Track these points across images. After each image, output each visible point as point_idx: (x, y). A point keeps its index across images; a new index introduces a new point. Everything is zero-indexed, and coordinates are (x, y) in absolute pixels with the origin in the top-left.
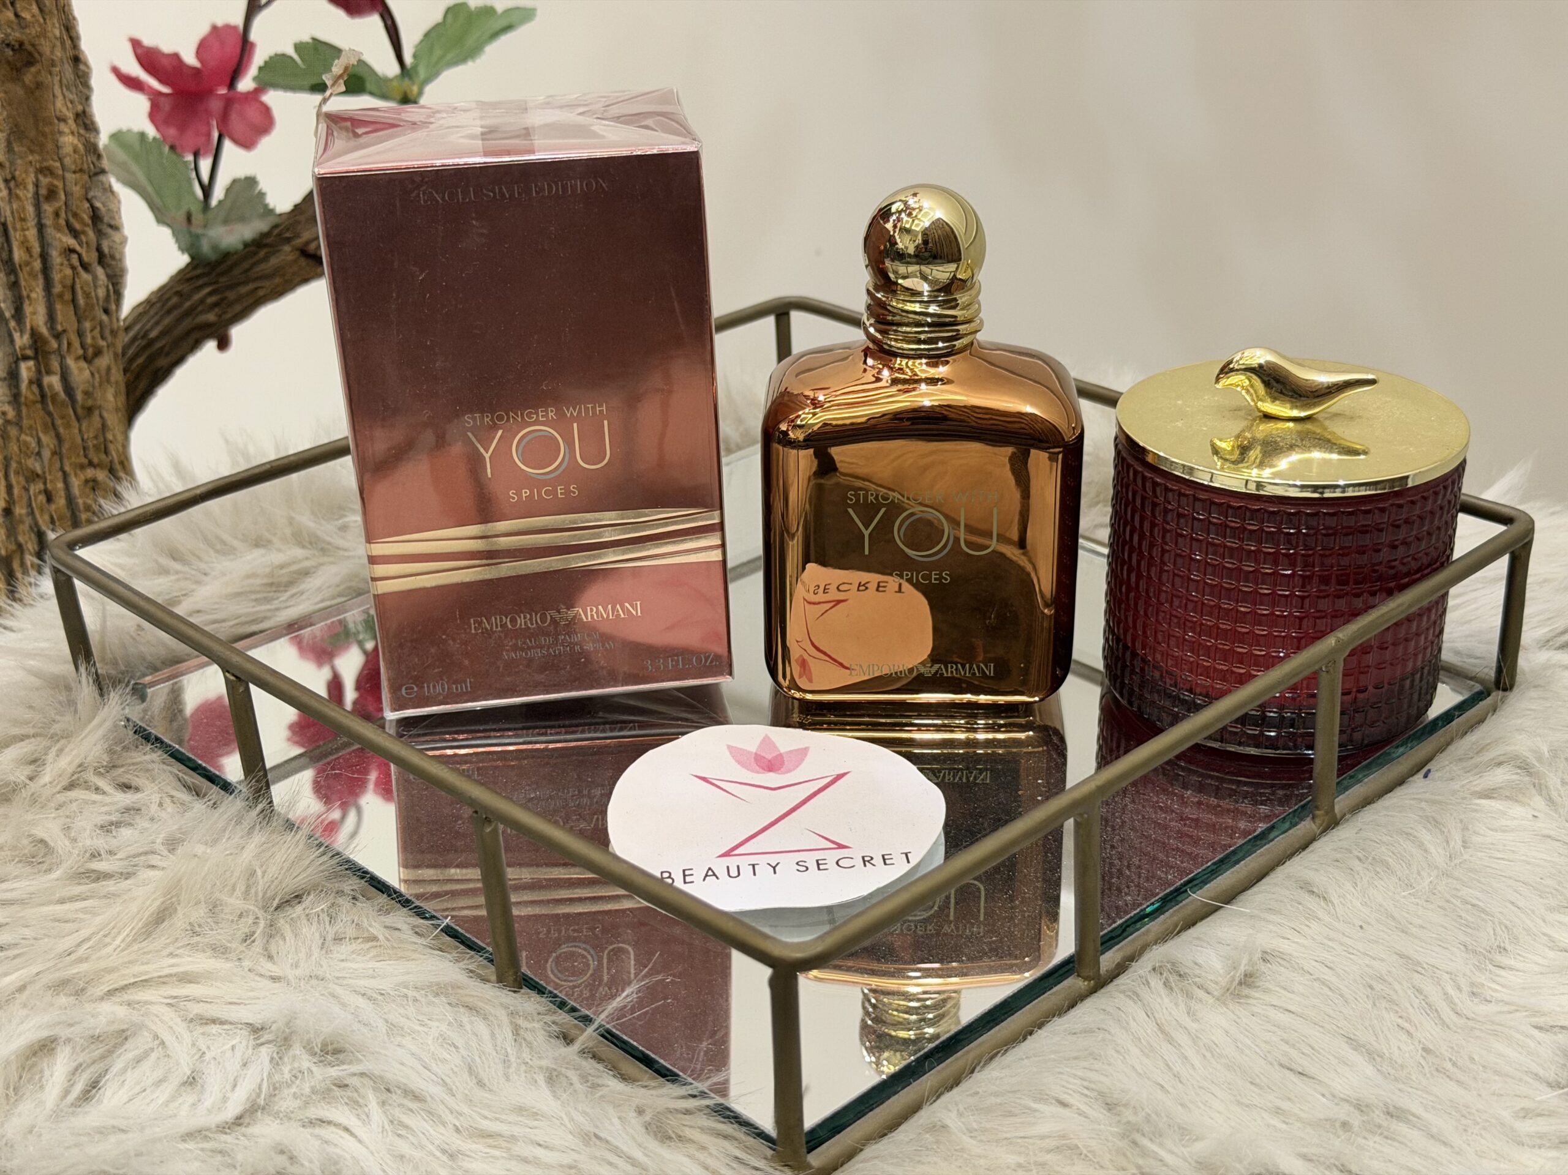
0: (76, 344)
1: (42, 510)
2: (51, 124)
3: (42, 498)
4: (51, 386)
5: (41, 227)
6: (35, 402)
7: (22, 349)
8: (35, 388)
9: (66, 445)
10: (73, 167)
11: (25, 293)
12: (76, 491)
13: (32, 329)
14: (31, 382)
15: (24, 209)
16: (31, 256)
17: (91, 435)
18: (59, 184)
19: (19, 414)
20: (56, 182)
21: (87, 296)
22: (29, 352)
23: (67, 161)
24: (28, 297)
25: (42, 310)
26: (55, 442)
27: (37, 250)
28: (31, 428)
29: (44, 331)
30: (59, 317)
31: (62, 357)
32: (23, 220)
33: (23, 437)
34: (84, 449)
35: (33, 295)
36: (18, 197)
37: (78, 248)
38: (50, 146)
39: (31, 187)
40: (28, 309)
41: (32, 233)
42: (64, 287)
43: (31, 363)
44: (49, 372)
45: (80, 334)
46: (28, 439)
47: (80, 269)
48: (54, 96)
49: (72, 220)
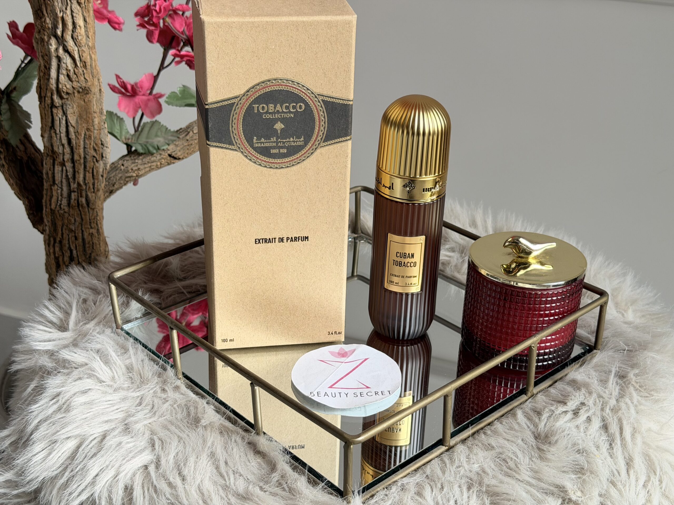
0: (91, 187)
1: (73, 242)
2: (92, 114)
3: (73, 238)
4: (81, 201)
5: (85, 148)
6: (75, 206)
7: (73, 188)
8: (76, 202)
9: (84, 222)
10: (97, 128)
11: (76, 170)
12: (85, 237)
13: (78, 182)
14: (75, 200)
15: (80, 142)
16: (80, 158)
17: (93, 218)
18: (92, 134)
19: (69, 210)
20: (91, 133)
21: (97, 172)
22: (76, 190)
23: (96, 127)
24: (78, 172)
25: (82, 176)
26: (80, 220)
27: (82, 156)
28: (73, 215)
29: (82, 183)
30: (87, 178)
31: (86, 192)
32: (80, 146)
33: (69, 218)
34: (90, 223)
35: (79, 171)
36: (78, 138)
37: (96, 156)
38: (91, 121)
39: (83, 135)
40: (77, 175)
41: (82, 151)
42: (90, 168)
43: (76, 194)
44: (81, 196)
45: (94, 185)
46: (71, 218)
47: (96, 163)
48: (94, 105)
49: (95, 146)
